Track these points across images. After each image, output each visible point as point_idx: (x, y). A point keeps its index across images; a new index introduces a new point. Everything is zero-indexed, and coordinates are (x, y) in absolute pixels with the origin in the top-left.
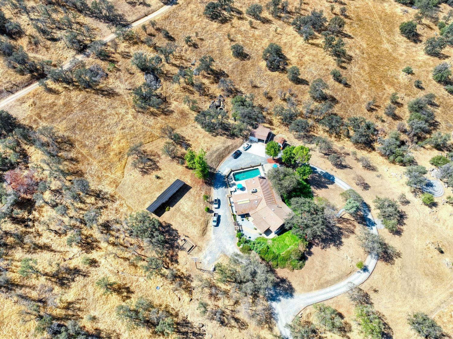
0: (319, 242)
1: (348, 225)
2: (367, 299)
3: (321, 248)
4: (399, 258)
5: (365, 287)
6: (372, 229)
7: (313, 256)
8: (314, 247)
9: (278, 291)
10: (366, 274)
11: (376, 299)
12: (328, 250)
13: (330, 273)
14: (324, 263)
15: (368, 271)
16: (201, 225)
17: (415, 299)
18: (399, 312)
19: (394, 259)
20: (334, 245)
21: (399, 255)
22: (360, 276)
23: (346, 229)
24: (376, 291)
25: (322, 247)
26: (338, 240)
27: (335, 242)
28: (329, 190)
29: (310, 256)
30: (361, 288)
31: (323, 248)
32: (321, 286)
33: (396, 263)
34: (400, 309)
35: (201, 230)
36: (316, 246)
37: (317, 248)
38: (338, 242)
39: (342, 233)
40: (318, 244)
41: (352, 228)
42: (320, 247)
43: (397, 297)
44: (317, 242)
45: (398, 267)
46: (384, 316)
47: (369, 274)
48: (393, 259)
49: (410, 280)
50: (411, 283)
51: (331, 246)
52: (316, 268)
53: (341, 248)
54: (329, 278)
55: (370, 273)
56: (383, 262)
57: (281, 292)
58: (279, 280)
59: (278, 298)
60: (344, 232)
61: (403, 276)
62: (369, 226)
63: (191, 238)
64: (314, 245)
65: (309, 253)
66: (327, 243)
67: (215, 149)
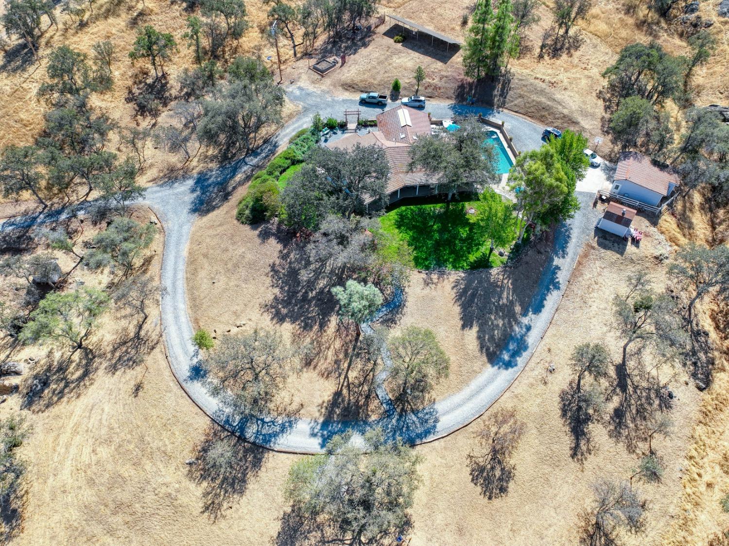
0: (290, 263)
1: (330, 353)
2: (129, 360)
3: (274, 264)
4: (201, 504)
5: (156, 361)
6: (314, 435)
7: (258, 241)
8: (280, 247)
9: (211, 189)
10: (184, 371)
11: (121, 386)
12: (268, 281)
13: (212, 278)
14: (236, 266)
15: (192, 378)
16: (362, 81)
17: (74, 515)
18: (67, 447)
19: (205, 484)
20: (276, 298)
21: (212, 508)
22: (186, 353)
23: (320, 344)
24: (138, 388)
25: (277, 268)
26: (289, 311)
27: (287, 303)
28: (460, 332)
29: (259, 236)
30: (157, 350)
31: (273, 267)
32: (192, 261)
33: (192, 486)
34: (73, 450)
35: (353, 80)
36: (281, 252)
37: (276, 254)
38: (284, 311)
39: (307, 327)
40: (284, 257)
41: (323, 365)
42: (277, 262)
43: (104, 452)
44: (292, 256)
45: (178, 491)
46: (78, 396)
47: (181, 380)
48: (203, 478)
49: (129, 519)
50: (119, 519)
51: (277, 291)
52: (231, 248)
53: (265, 314)
54: (202, 274)
55: (184, 384)
56: (203, 438)
57: (208, 194)
58: (230, 189)
59: (198, 189)
60: (312, 334)
61: (150, 497)
62: (322, 428)
63: (339, 71)
64: (285, 247)
65: (266, 233)
66: (286, 283)
67: (558, 96)
